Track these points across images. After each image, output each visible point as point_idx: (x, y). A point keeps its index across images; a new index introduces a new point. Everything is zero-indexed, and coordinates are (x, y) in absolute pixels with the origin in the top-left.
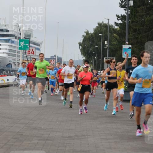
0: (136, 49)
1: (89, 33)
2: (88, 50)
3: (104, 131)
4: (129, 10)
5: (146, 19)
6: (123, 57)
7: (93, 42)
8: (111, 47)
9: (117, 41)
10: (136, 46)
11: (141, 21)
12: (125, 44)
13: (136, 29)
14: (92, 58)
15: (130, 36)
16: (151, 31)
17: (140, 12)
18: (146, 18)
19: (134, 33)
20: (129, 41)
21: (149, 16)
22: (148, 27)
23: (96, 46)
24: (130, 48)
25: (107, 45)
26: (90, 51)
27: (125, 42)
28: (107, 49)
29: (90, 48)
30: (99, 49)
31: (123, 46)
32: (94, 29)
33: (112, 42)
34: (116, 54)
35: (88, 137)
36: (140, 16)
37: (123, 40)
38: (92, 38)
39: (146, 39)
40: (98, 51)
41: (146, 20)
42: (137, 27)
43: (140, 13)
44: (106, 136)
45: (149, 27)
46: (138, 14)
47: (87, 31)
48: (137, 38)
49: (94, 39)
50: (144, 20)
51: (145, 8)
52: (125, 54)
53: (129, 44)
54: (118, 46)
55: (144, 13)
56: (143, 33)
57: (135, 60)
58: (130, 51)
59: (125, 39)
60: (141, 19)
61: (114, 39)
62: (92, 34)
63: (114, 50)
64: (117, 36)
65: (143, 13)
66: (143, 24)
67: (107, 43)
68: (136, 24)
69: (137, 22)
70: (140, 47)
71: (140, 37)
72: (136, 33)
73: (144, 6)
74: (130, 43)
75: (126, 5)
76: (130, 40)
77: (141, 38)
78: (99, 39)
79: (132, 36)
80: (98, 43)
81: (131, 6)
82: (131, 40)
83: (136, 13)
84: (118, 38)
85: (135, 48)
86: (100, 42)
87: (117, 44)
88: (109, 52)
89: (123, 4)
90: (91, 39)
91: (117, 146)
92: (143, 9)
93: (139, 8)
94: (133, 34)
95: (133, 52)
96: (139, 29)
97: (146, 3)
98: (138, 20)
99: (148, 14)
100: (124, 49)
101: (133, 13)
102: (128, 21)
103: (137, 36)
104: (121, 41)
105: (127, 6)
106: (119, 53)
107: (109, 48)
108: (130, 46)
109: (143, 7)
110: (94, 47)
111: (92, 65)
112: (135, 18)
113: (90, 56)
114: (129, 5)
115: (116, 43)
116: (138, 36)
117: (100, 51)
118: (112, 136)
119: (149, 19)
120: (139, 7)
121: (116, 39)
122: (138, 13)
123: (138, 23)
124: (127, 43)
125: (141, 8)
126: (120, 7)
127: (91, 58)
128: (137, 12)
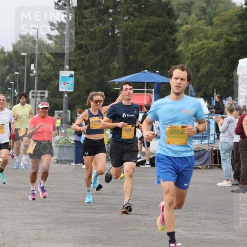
0: (81, 77)
1: (6, 51)
2: (4, 79)
3: (29, 211)
4: (70, 14)
5: (97, 28)
6: (61, 90)
7: (12, 66)
8: (41, 74)
9: (50, 64)
10: (81, 72)
11: (89, 32)
12: (63, 70)
13: (82, 45)
14: (10, 93)
15: (72, 56)
16: (106, 48)
17: (87, 16)
18: (98, 26)
19: (78, 52)
20: (70, 65)
21: (103, 24)
22: (101, 42)
23: (16, 73)
24: (71, 76)
25: (34, 72)
26: (6, 81)
27: (63, 66)
28: (34, 77)
29: (7, 76)
30: (20, 78)
31: (61, 72)
32: (13, 45)
33: (43, 66)
34: (50, 86)
35: (3, 220)
36: (88, 23)
37: (61, 63)
38: (10, 59)
39: (98, 61)
40: (20, 80)
41: (97, 30)
42: (83, 42)
43: (88, 19)
44: (33, 219)
45: (103, 41)
46: (84, 20)
47: (2, 48)
48: (83, 60)
49: (13, 61)
50: (95, 30)
51: (97, 11)
52: (63, 86)
53: (70, 69)
54: (53, 73)
55: (94, 19)
56: (93, 51)
57: (129, 91)
58: (71, 81)
59: (64, 61)
60: (89, 29)
61: (46, 60)
62: (9, 54)
63: (46, 79)
64: (50, 56)
65: (92, 18)
66: (93, 36)
67: (35, 67)
68: (81, 37)
69: (83, 33)
70: (88, 74)
71: (87, 58)
72: (81, 51)
73: (94, 7)
74: (72, 67)
75: (65, 5)
76: (72, 63)
77: (89, 59)
78: (21, 61)
79: (75, 56)
80: (19, 68)
81: (73, 7)
82: (74, 62)
83: (82, 19)
84: (53, 59)
85: (80, 75)
86: (23, 67)
87: (50, 70)
88: (38, 83)
89: (60, 4)
90: (8, 61)
91: (50, 235)
92: (92, 11)
93: (87, 11)
94: (76, 53)
95: (77, 81)
96: (86, 45)
97: (98, 3)
98: (85, 30)
99: (100, 20)
100: (62, 77)
101: (77, 19)
102: (69, 32)
103: (83, 57)
104: (58, 64)
105: (66, 7)
106: (54, 83)
107: (38, 76)
108: (72, 72)
109: (94, 9)
110: (13, 74)
111: (10, 103)
112: (80, 27)
113: (7, 89)
114: (70, 5)
115: (48, 68)
116: (85, 56)
117: (22, 81)
118: (42, 218)
119: (102, 28)
120: (86, 8)
121: (49, 60)
122: (85, 18)
123: (85, 34)
124: (67, 67)
125: (89, 10)
126: (56, 8)
127: (8, 92)
128: (83, 17)
